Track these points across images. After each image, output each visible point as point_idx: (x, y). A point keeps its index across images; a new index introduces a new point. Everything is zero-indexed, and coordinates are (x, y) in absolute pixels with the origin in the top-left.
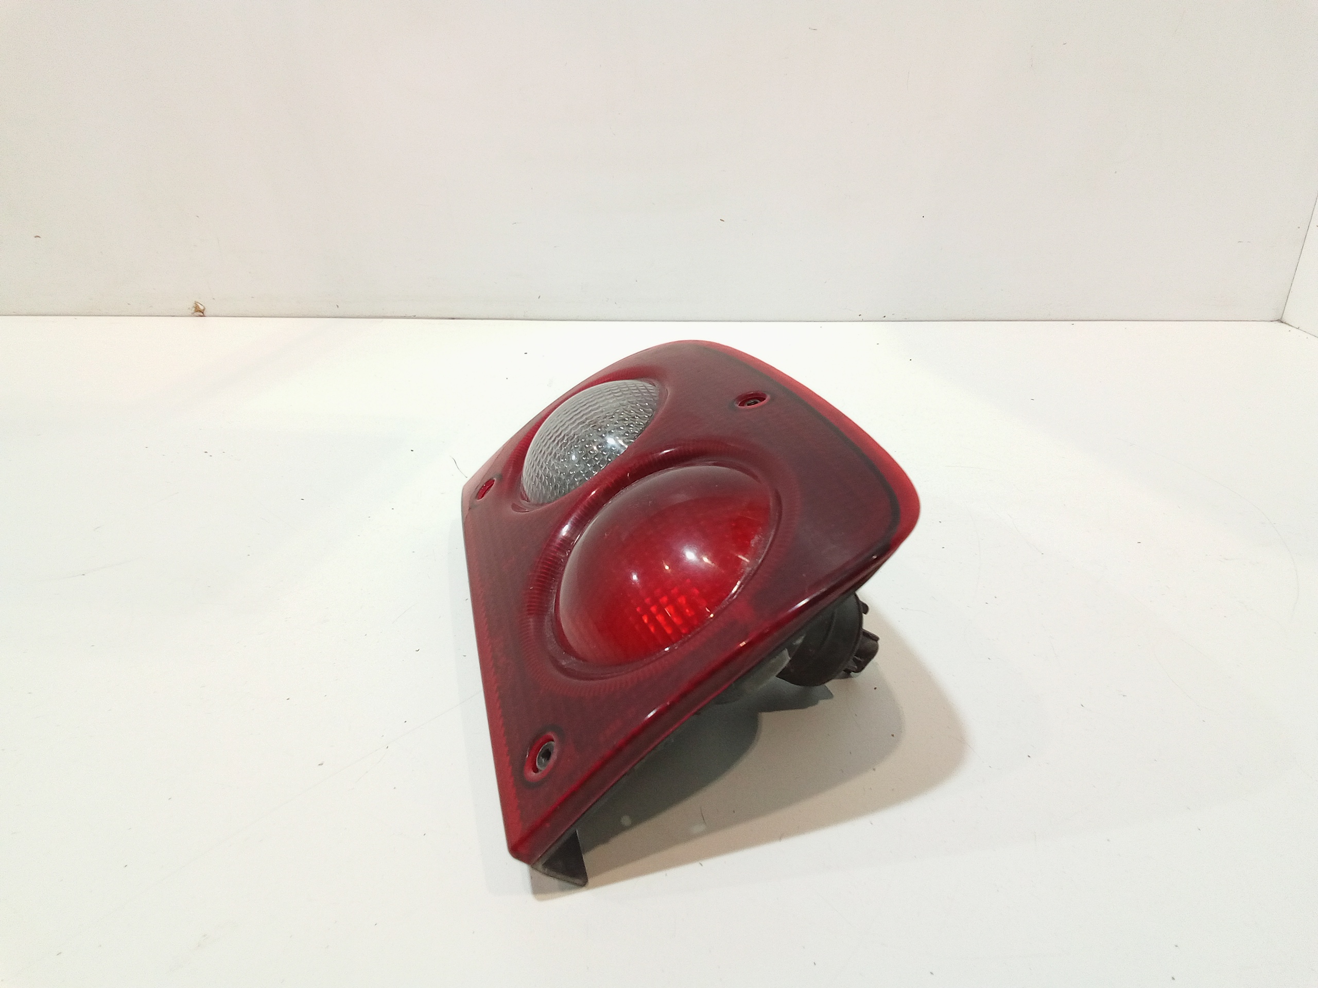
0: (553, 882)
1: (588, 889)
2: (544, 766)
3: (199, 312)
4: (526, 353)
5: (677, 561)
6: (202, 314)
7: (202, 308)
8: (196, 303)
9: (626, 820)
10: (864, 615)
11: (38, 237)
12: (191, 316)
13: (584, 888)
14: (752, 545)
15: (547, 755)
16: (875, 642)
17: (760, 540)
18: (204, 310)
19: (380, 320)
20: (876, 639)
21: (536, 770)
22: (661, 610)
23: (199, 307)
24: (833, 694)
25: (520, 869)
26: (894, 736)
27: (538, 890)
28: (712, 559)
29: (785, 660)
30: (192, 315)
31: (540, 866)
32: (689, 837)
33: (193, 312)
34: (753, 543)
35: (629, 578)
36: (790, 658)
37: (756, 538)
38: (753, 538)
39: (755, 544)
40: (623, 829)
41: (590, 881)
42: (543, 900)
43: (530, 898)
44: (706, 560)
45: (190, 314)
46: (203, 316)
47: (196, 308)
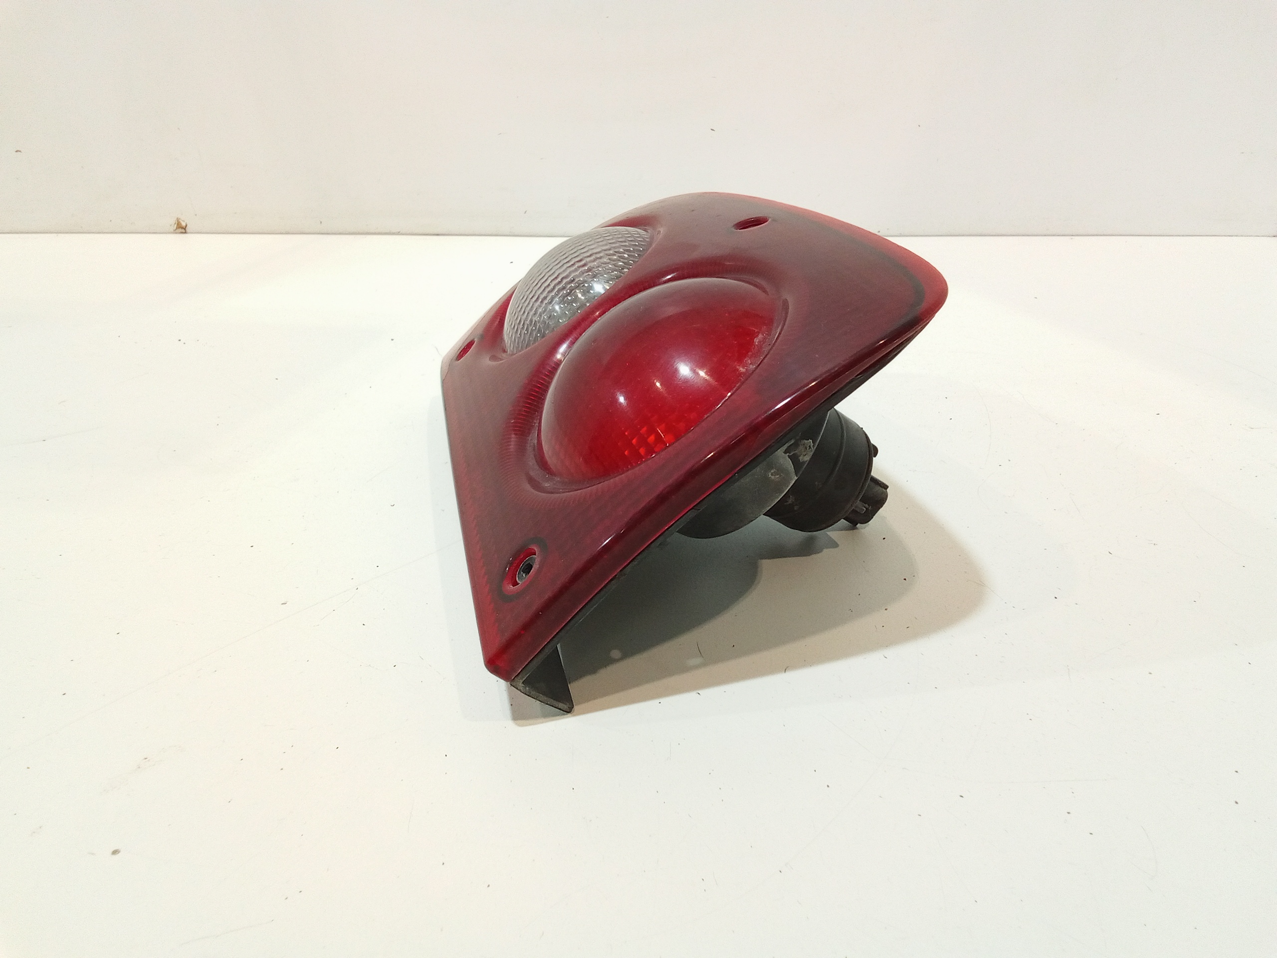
0: (535, 705)
1: (574, 715)
2: (522, 580)
3: (181, 229)
4: (512, 262)
5: (670, 376)
6: (183, 231)
7: (184, 224)
8: (178, 220)
9: (615, 654)
10: (874, 458)
11: (20, 151)
12: (173, 233)
13: (569, 715)
14: (757, 343)
15: (528, 569)
16: (884, 490)
17: (765, 338)
18: (186, 226)
19: (364, 236)
20: (886, 487)
21: (515, 584)
22: (652, 430)
23: (181, 224)
24: (838, 543)
25: (497, 686)
26: (907, 580)
27: (519, 715)
28: (710, 373)
29: (791, 479)
30: (175, 232)
31: (520, 685)
32: (686, 669)
33: (175, 228)
34: (756, 341)
35: (616, 400)
36: (796, 478)
37: (760, 336)
38: (757, 336)
39: (760, 342)
40: (613, 661)
41: (576, 707)
42: (522, 726)
43: (510, 724)
44: (702, 373)
45: (173, 231)
46: (185, 233)
47: (178, 224)
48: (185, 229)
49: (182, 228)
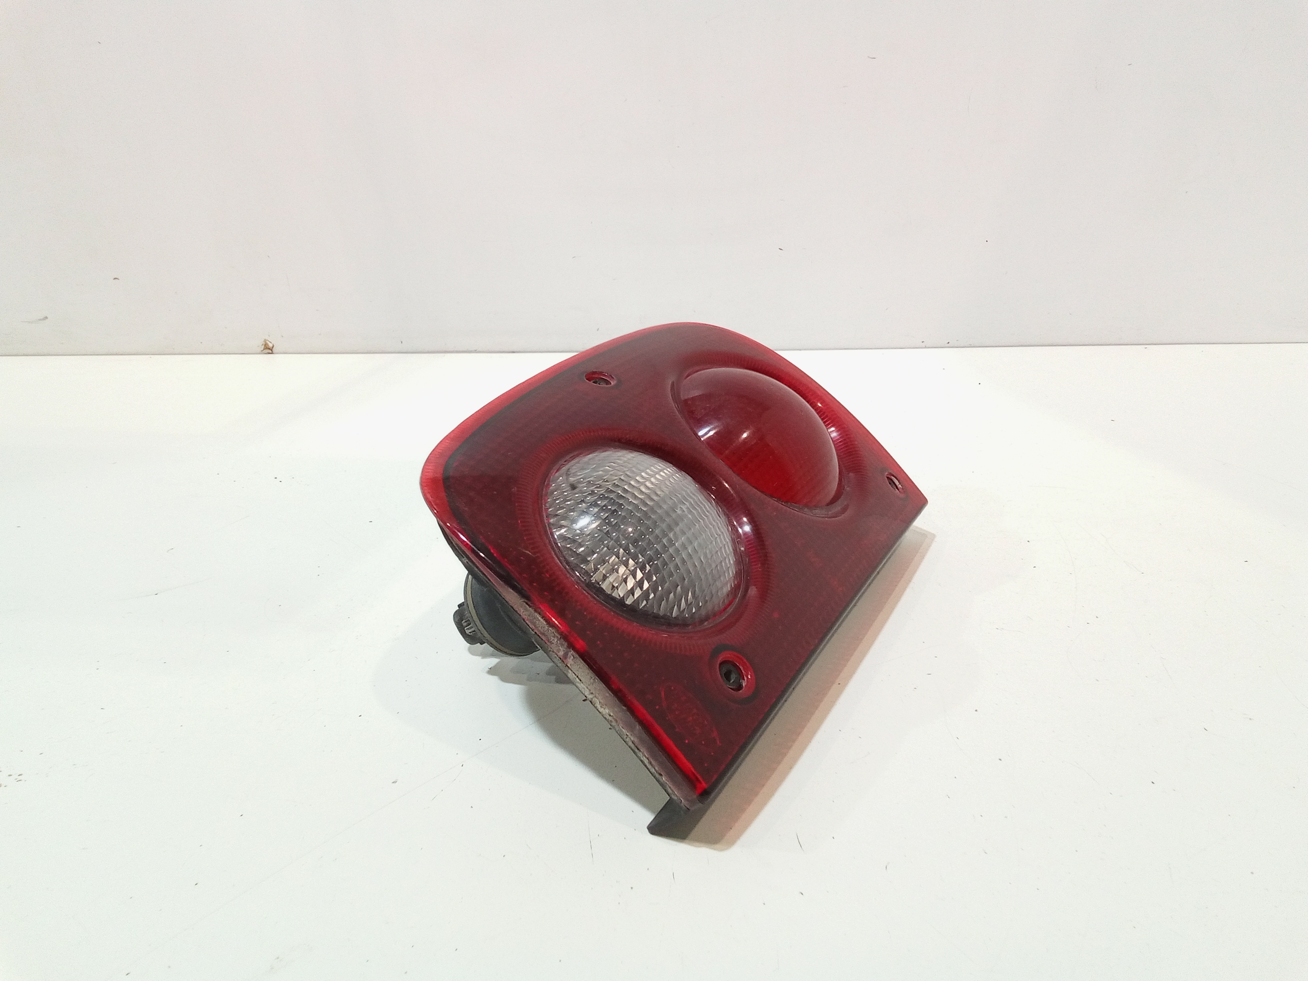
7: (271, 345)
8: (265, 341)
11: (118, 279)
12: (259, 354)
18: (273, 347)
19: (443, 355)
23: (268, 345)
30: (262, 353)
33: (262, 349)
45: (259, 351)
46: (272, 353)
47: (265, 345)
48: (272, 350)
49: (269, 349)
